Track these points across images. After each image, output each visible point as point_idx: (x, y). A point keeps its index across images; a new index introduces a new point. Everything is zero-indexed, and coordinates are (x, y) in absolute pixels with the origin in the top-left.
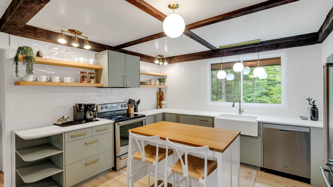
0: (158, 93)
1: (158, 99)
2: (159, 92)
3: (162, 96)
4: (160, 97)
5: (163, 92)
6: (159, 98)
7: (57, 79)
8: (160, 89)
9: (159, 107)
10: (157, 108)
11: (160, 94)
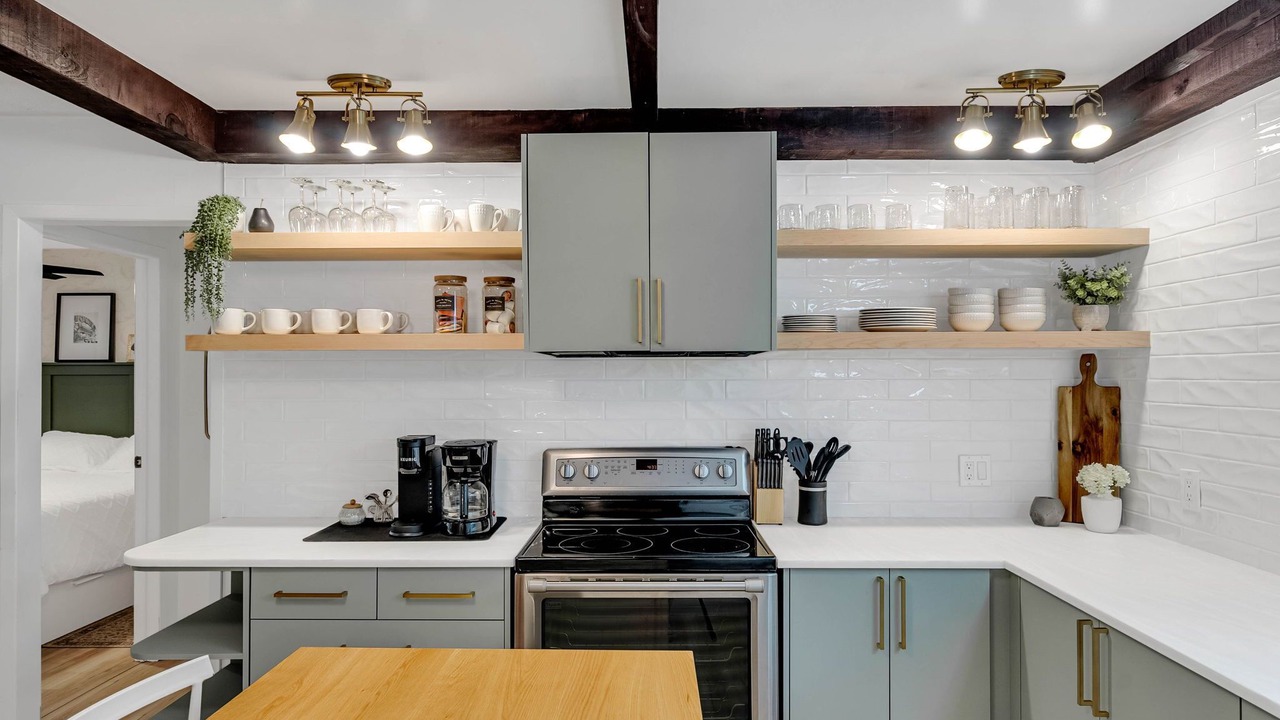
0: (1069, 398)
1: (1060, 446)
2: (1081, 391)
3: (1106, 423)
4: (1087, 433)
5: (1114, 393)
6: (1071, 434)
7: (328, 321)
8: (1088, 362)
9: (1056, 511)
10: (1038, 521)
11: (1082, 408)
